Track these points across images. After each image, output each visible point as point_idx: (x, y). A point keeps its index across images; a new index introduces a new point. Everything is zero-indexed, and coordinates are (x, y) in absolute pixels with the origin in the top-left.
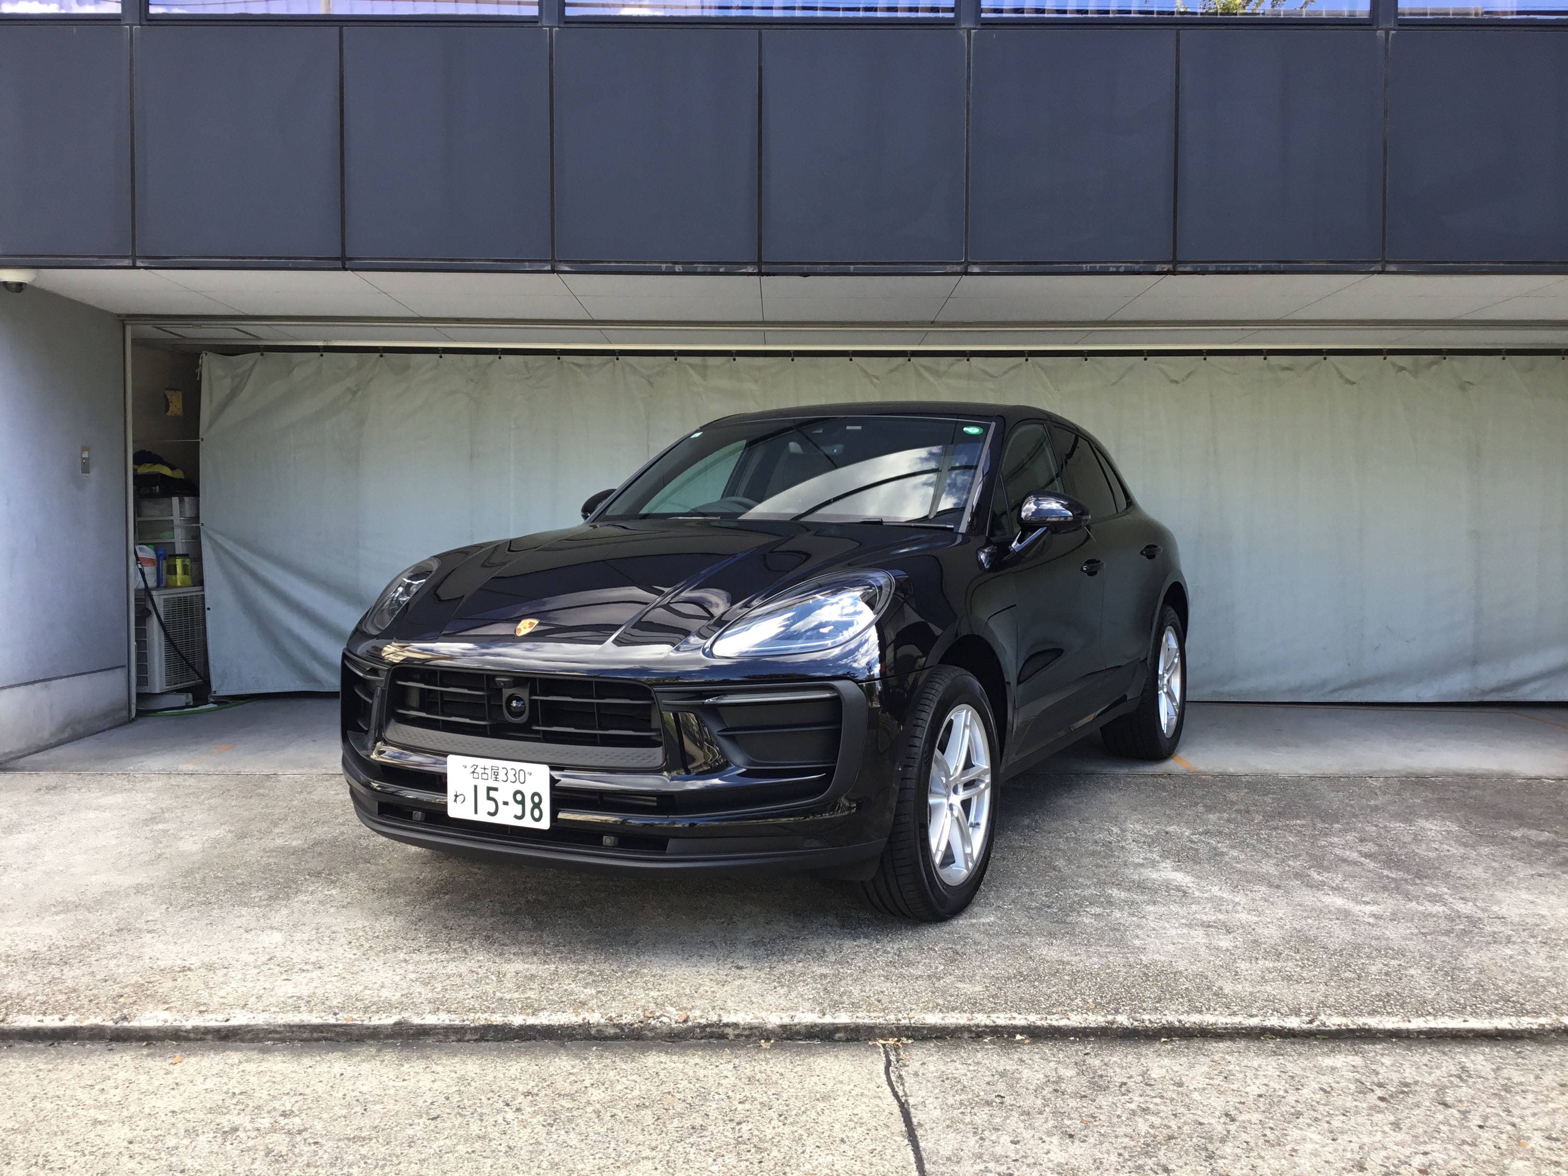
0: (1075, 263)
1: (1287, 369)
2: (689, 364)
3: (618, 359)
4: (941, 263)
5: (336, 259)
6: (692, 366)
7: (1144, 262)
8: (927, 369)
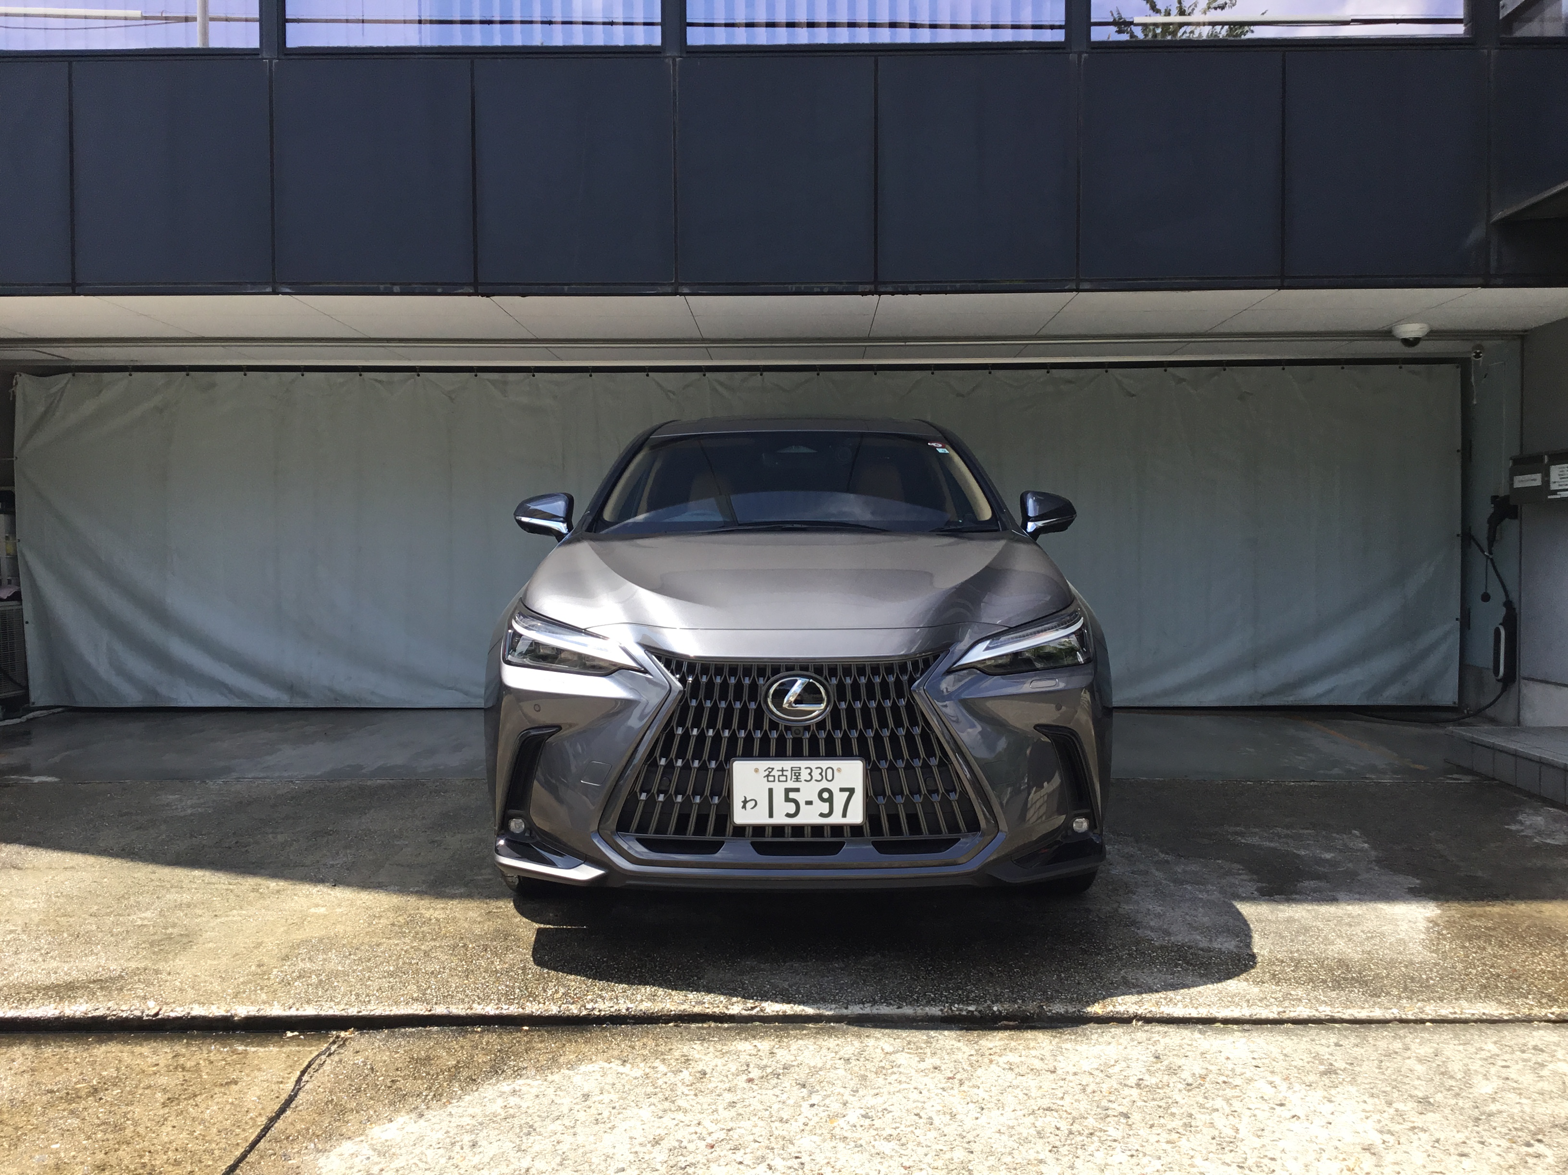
0: (781, 283)
1: (1070, 382)
2: (488, 380)
3: (419, 375)
4: (653, 284)
5: (68, 285)
6: (493, 382)
7: (847, 283)
8: (721, 384)
